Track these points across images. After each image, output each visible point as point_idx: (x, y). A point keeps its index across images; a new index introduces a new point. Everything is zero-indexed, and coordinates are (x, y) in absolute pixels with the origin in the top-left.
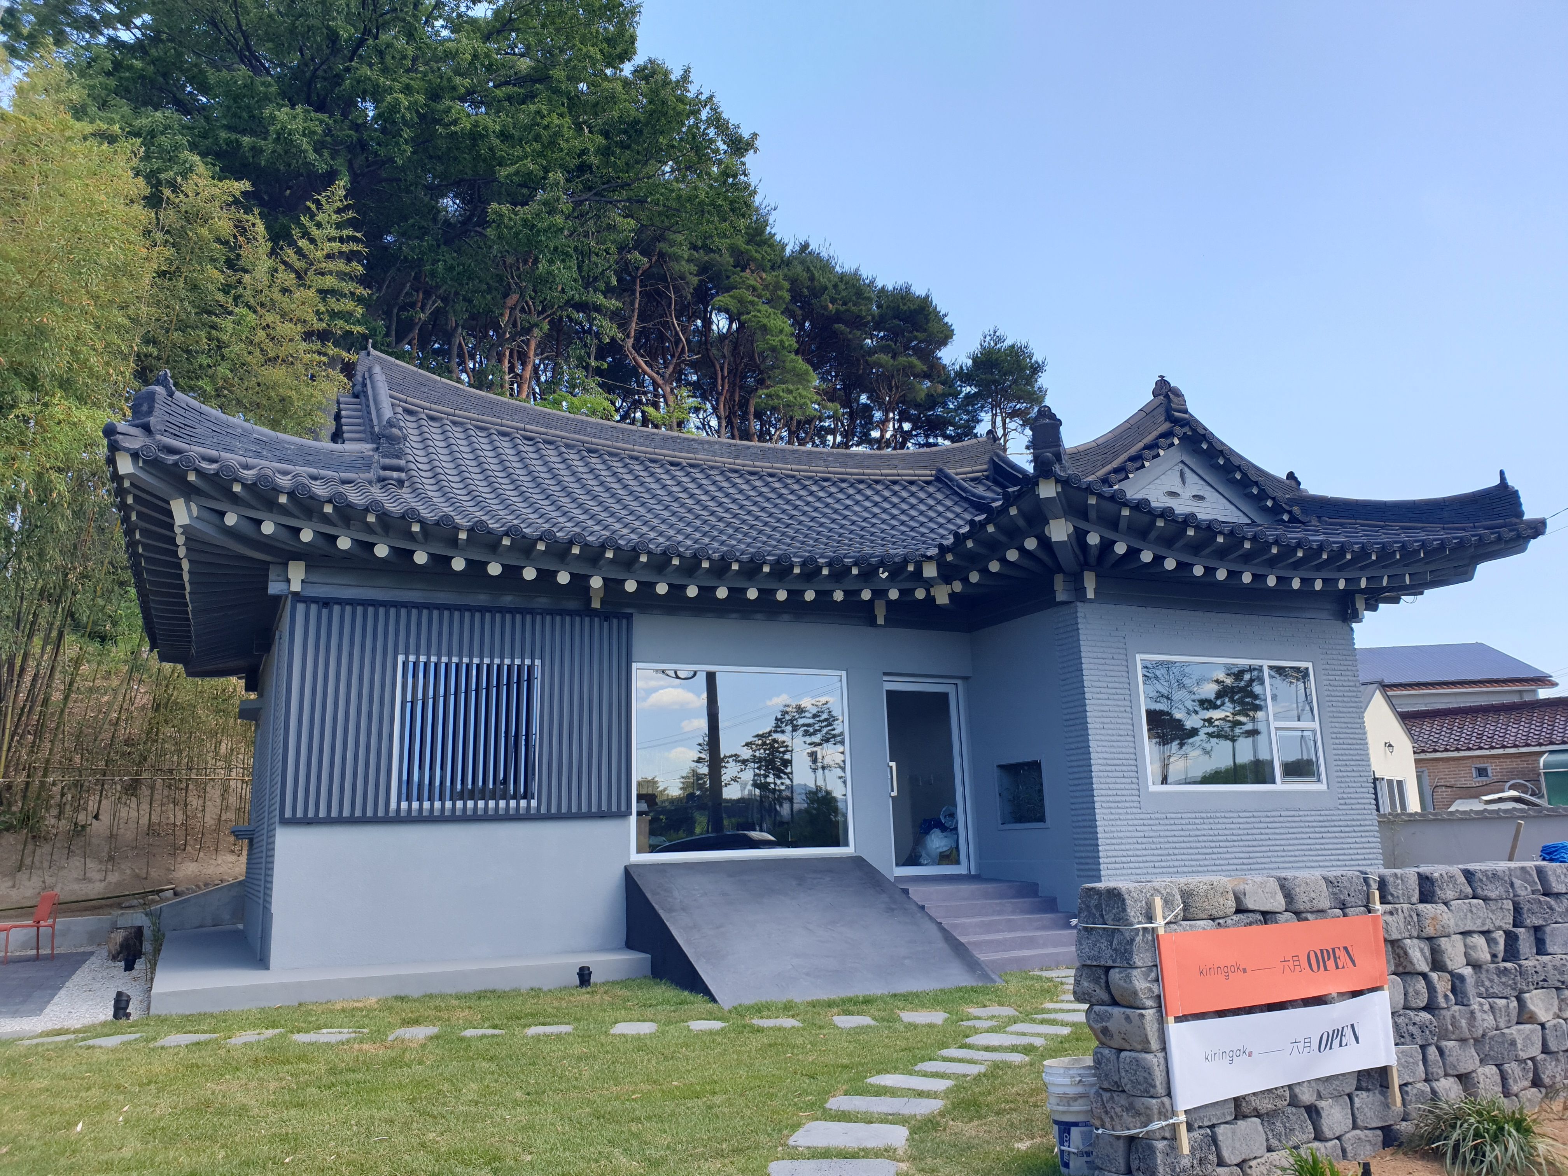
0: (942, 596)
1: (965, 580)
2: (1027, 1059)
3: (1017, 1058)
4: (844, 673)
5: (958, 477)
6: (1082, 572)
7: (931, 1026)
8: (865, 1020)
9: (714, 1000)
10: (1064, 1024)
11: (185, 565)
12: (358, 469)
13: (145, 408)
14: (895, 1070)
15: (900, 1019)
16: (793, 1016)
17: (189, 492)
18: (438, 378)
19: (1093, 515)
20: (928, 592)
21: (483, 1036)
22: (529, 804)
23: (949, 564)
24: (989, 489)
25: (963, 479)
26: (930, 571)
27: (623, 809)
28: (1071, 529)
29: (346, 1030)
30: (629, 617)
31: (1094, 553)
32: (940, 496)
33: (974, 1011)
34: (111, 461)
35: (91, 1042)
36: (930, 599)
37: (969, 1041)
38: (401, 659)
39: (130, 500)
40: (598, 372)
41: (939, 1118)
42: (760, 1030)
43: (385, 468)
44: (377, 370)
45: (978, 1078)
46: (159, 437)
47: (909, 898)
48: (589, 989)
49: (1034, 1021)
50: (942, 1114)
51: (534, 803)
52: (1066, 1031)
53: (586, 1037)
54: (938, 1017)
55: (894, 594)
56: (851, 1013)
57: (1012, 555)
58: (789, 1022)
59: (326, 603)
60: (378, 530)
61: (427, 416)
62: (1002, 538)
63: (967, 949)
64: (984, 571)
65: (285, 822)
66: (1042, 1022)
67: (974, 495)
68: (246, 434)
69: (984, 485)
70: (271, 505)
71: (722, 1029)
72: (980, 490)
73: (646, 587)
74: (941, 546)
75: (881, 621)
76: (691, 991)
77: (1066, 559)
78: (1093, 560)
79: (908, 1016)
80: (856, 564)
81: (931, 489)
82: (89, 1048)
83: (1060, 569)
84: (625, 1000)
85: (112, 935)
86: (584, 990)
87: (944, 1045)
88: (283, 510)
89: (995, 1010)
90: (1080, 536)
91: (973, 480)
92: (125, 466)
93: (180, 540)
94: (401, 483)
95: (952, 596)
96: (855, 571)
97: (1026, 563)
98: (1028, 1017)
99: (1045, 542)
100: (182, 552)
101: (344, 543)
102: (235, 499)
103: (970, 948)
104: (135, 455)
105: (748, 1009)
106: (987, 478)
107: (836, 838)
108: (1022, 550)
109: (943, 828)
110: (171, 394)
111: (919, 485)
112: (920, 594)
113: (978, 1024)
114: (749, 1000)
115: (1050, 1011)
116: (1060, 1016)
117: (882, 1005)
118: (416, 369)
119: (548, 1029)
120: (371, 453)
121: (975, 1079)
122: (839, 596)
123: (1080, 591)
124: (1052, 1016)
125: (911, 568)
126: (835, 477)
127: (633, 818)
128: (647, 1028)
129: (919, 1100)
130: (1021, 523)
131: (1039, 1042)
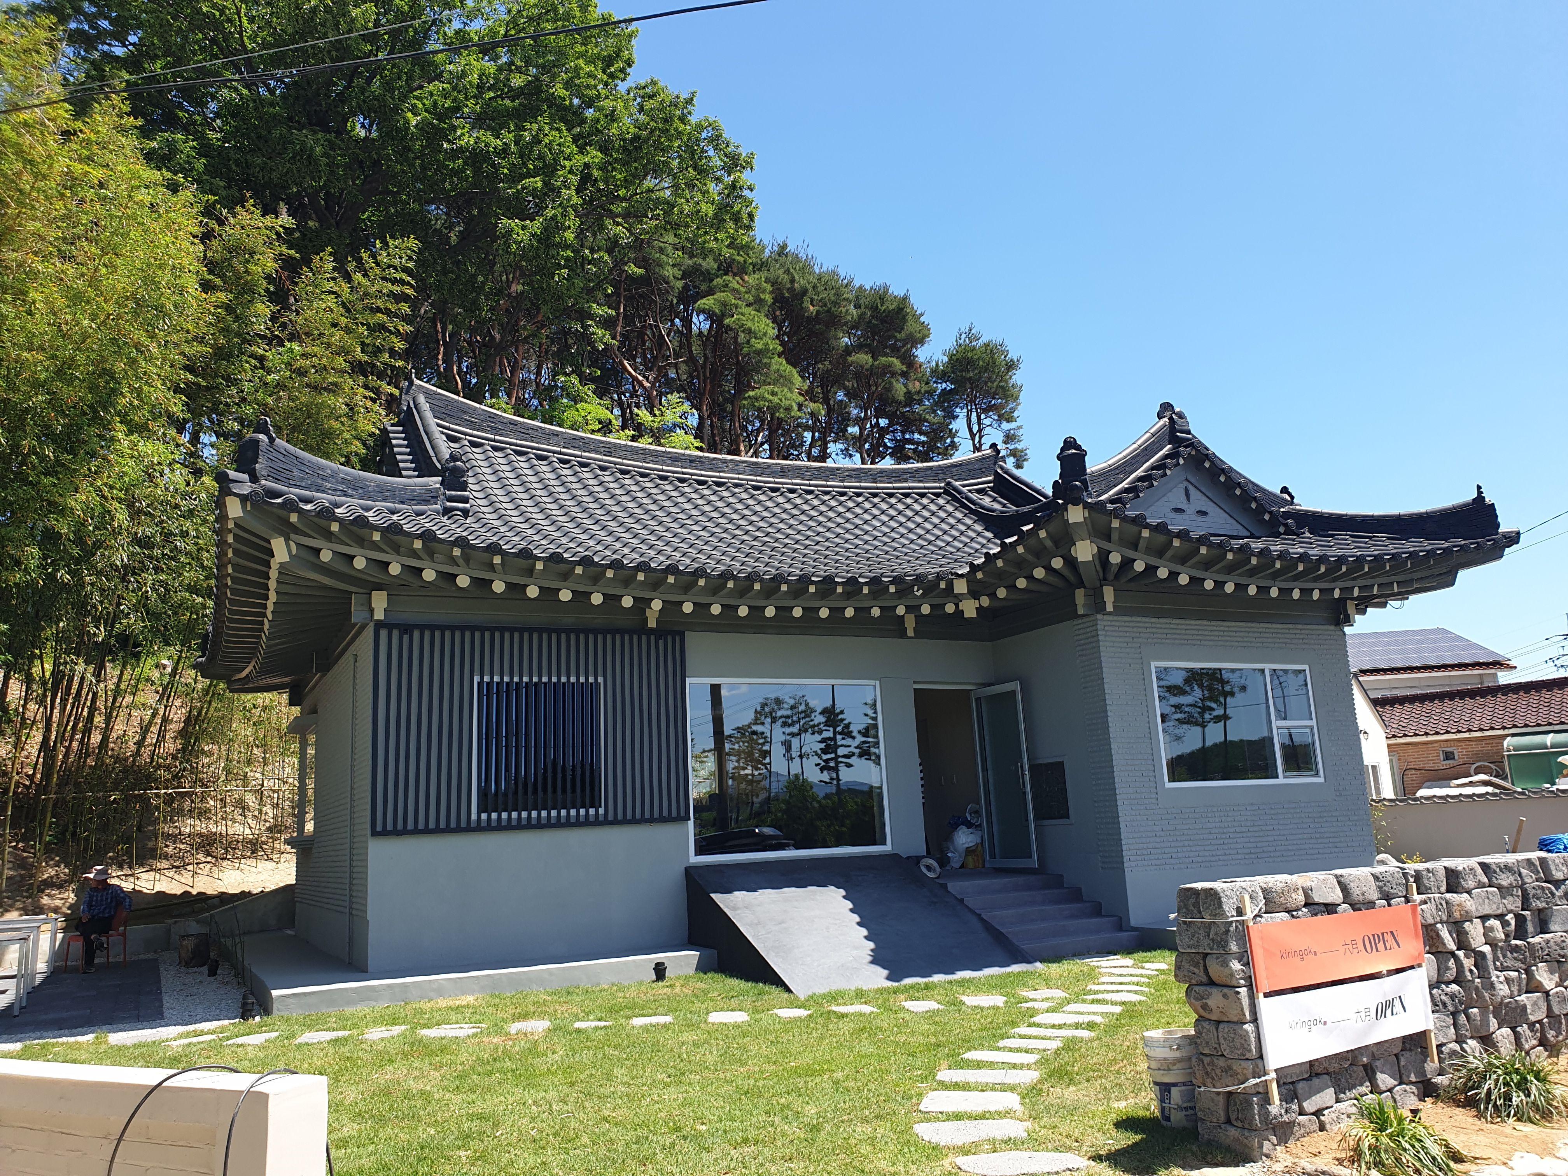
0: (969, 608)
1: (993, 595)
2: (1093, 1034)
3: (1085, 1034)
4: (878, 683)
5: (965, 489)
6: (1102, 586)
7: (994, 1008)
8: (932, 1005)
9: (788, 990)
10: (1113, 1003)
11: (273, 596)
12: (426, 502)
13: (250, 454)
14: (982, 1047)
15: (962, 1003)
16: (866, 1003)
17: (287, 530)
18: (477, 405)
19: (1115, 536)
20: (957, 605)
21: (596, 1028)
22: (597, 811)
23: (980, 581)
24: (995, 500)
25: (970, 491)
26: (960, 587)
27: (682, 814)
28: (1096, 549)
29: (466, 1026)
30: (682, 635)
31: (1114, 570)
32: (950, 508)
33: (1031, 994)
34: (220, 504)
36: (959, 613)
37: (1032, 1020)
38: (476, 679)
39: (230, 539)
41: (1039, 1086)
42: (844, 1016)
43: (451, 499)
44: (421, 399)
45: (1057, 1052)
46: (263, 482)
47: (948, 892)
48: (664, 983)
49: (1084, 1001)
50: (1041, 1081)
51: (601, 811)
52: (1118, 1009)
53: (690, 1026)
54: (998, 1000)
55: (926, 609)
56: (918, 999)
57: (1039, 573)
58: (867, 1009)
59: (406, 629)
60: (461, 562)
61: (469, 441)
62: (1029, 557)
63: (1007, 938)
64: (1012, 587)
65: (375, 833)
66: (1093, 1002)
67: (982, 507)
68: (334, 474)
69: (990, 496)
70: (363, 542)
71: (810, 1016)
72: (987, 501)
73: (702, 608)
74: (971, 565)
75: (910, 633)
76: (765, 983)
77: (1090, 576)
78: (1111, 577)
79: (970, 1000)
80: (891, 583)
81: (941, 501)
82: (238, 1046)
83: (1081, 584)
84: (705, 993)
85: (184, 943)
86: (660, 984)
87: (1014, 1024)
88: (375, 546)
89: (1044, 992)
90: (1103, 556)
91: (979, 491)
92: (234, 509)
93: (274, 574)
94: (466, 513)
95: (979, 609)
96: (892, 589)
97: (1053, 579)
98: (1078, 998)
99: (1071, 562)
100: (272, 584)
101: (429, 575)
102: (328, 535)
103: (1009, 936)
104: (244, 499)
105: (824, 996)
106: (992, 489)
107: (877, 838)
108: (1049, 569)
109: (969, 825)
110: (272, 440)
111: (929, 498)
112: (950, 608)
113: (1036, 1005)
114: (821, 990)
115: (1097, 992)
116: (1108, 996)
117: (942, 992)
119: (654, 1020)
120: (438, 486)
121: (1056, 1053)
122: (876, 612)
123: (1100, 607)
124: (1100, 996)
125: (943, 585)
126: (850, 492)
127: (691, 823)
128: (740, 1017)
129: (1015, 1071)
130: (1049, 543)
131: (1098, 1019)
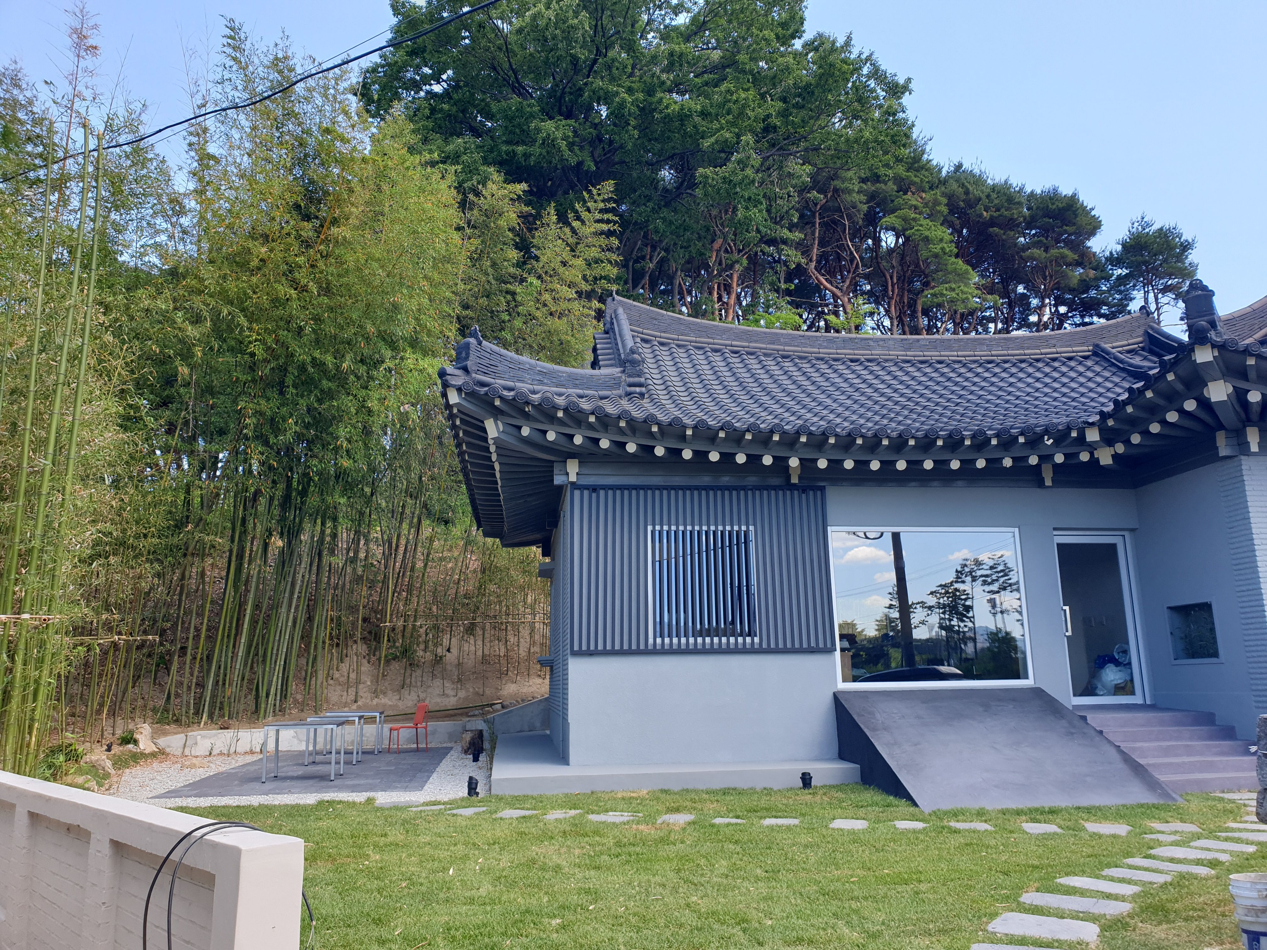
0: (1105, 457)
1: (1127, 442)
2: (1213, 872)
3: (1203, 871)
4: (1017, 530)
5: (1114, 351)
6: (1245, 427)
7: (1114, 836)
8: (1051, 828)
9: (915, 804)
10: (1248, 843)
11: (497, 466)
12: (611, 388)
13: (464, 355)
14: (1083, 873)
15: (1084, 829)
16: (986, 821)
17: (497, 413)
18: (665, 312)
19: (1252, 375)
20: (1092, 454)
21: (728, 825)
22: (753, 640)
23: (1111, 429)
24: (1145, 358)
25: (1119, 352)
26: (1093, 436)
27: (829, 645)
28: (1231, 389)
29: (626, 814)
30: (823, 489)
31: (1256, 410)
32: (1098, 369)
33: (1157, 825)
34: (444, 395)
35: (455, 812)
36: (1094, 461)
37: (1152, 852)
38: (650, 528)
39: (458, 422)
40: (788, 292)
41: (1128, 920)
42: (956, 831)
43: (630, 385)
44: (620, 311)
45: (1164, 886)
46: (474, 375)
47: (1087, 724)
48: (811, 791)
49: (1218, 838)
50: (1131, 916)
51: (757, 640)
52: (1251, 849)
53: (811, 829)
54: (1122, 829)
55: (1059, 458)
56: (1038, 821)
57: (1172, 417)
58: (982, 826)
59: (594, 489)
60: (628, 432)
61: (658, 342)
62: (1161, 402)
63: (1146, 770)
64: (1146, 433)
65: (575, 654)
66: (1226, 839)
67: (1131, 365)
68: (532, 368)
69: (1141, 355)
70: (552, 419)
71: (924, 829)
72: (1137, 360)
73: (836, 464)
74: (1102, 413)
75: (1048, 483)
76: (896, 796)
77: (1228, 417)
78: (1255, 417)
79: (1092, 827)
80: (1022, 434)
81: (1089, 363)
82: (454, 815)
83: (1221, 427)
84: (841, 801)
85: (464, 736)
86: (806, 791)
87: (1129, 855)
88: (560, 422)
89: (1178, 826)
90: (1240, 395)
91: (1129, 352)
92: (454, 398)
93: (493, 449)
94: (642, 395)
95: (1115, 456)
96: (1021, 440)
97: (1187, 423)
98: (1211, 834)
99: (1204, 403)
100: (494, 457)
101: (605, 444)
102: (527, 416)
103: (1150, 769)
104: (459, 390)
105: (946, 813)
106: (1143, 349)
107: (1016, 672)
108: (1182, 412)
109: (1117, 663)
110: (480, 343)
111: (1077, 360)
112: (1084, 457)
113: (1161, 837)
114: (946, 806)
115: (1233, 830)
116: (1244, 835)
117: (1067, 816)
118: (648, 307)
119: (780, 821)
120: (620, 375)
121: (1161, 887)
122: (1008, 462)
123: (1243, 447)
124: (1236, 835)
125: (1074, 434)
126: (998, 359)
127: (838, 653)
128: (859, 825)
129: (1107, 902)
130: (1179, 387)
131: (1224, 857)
